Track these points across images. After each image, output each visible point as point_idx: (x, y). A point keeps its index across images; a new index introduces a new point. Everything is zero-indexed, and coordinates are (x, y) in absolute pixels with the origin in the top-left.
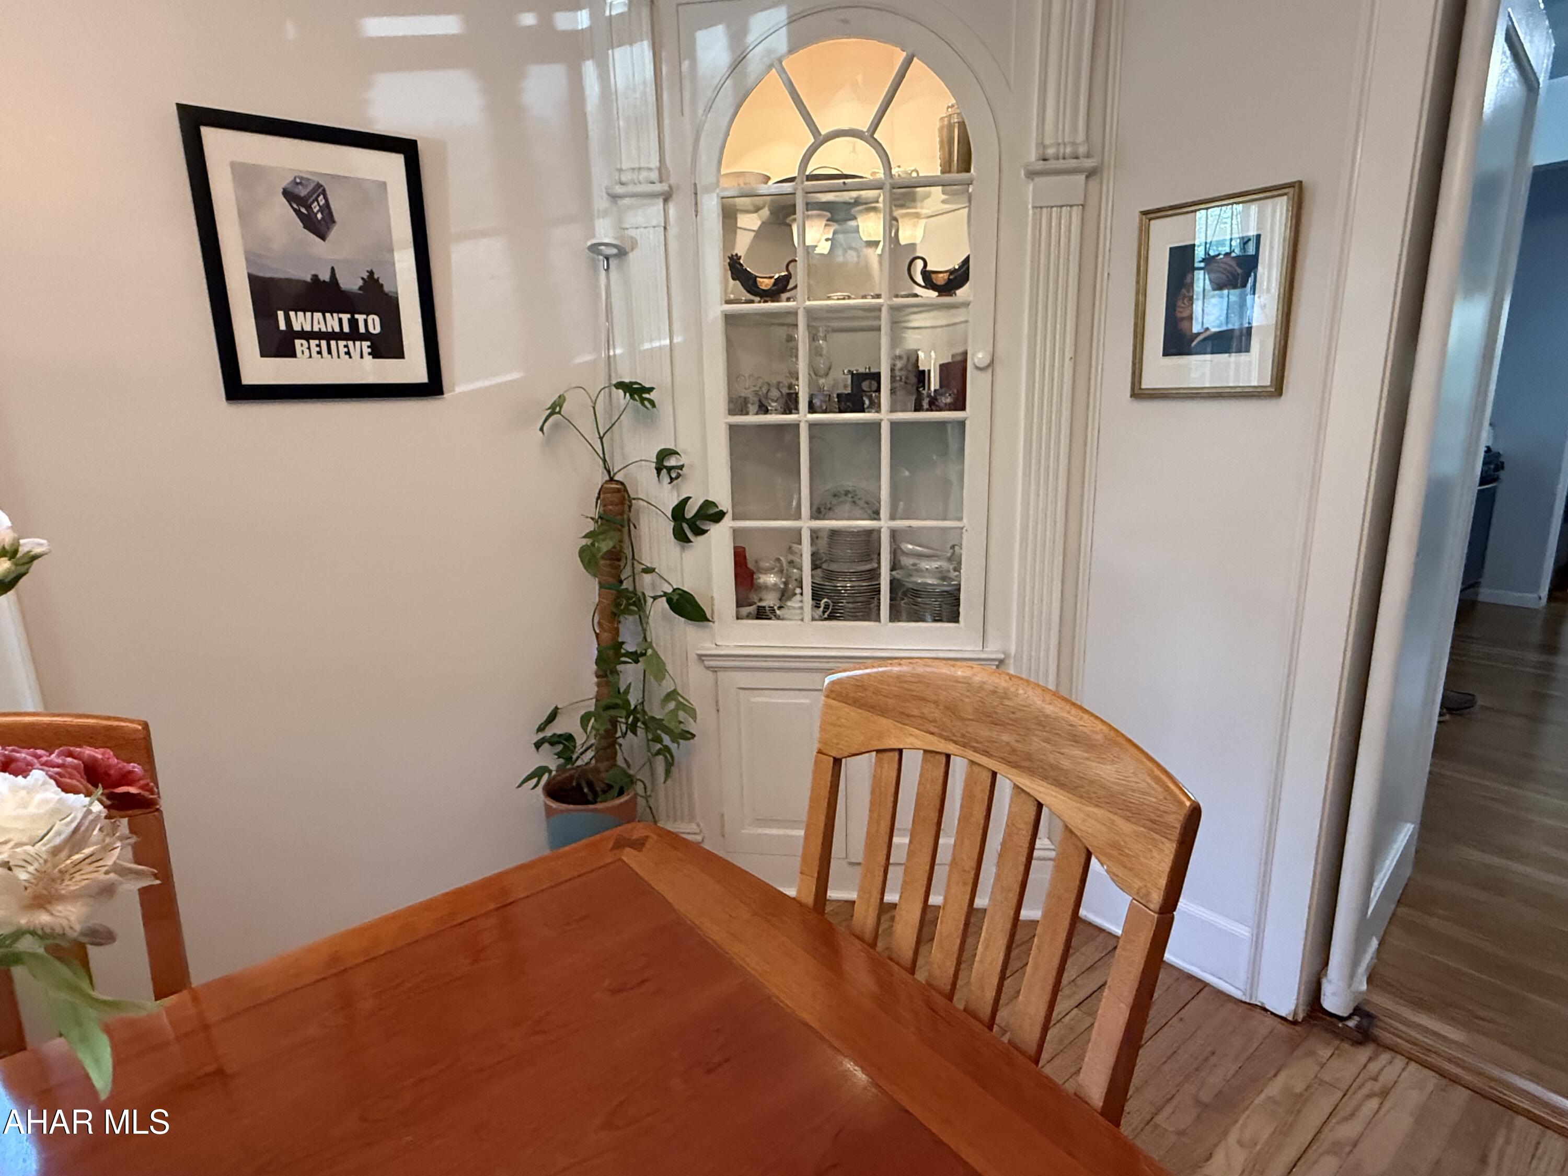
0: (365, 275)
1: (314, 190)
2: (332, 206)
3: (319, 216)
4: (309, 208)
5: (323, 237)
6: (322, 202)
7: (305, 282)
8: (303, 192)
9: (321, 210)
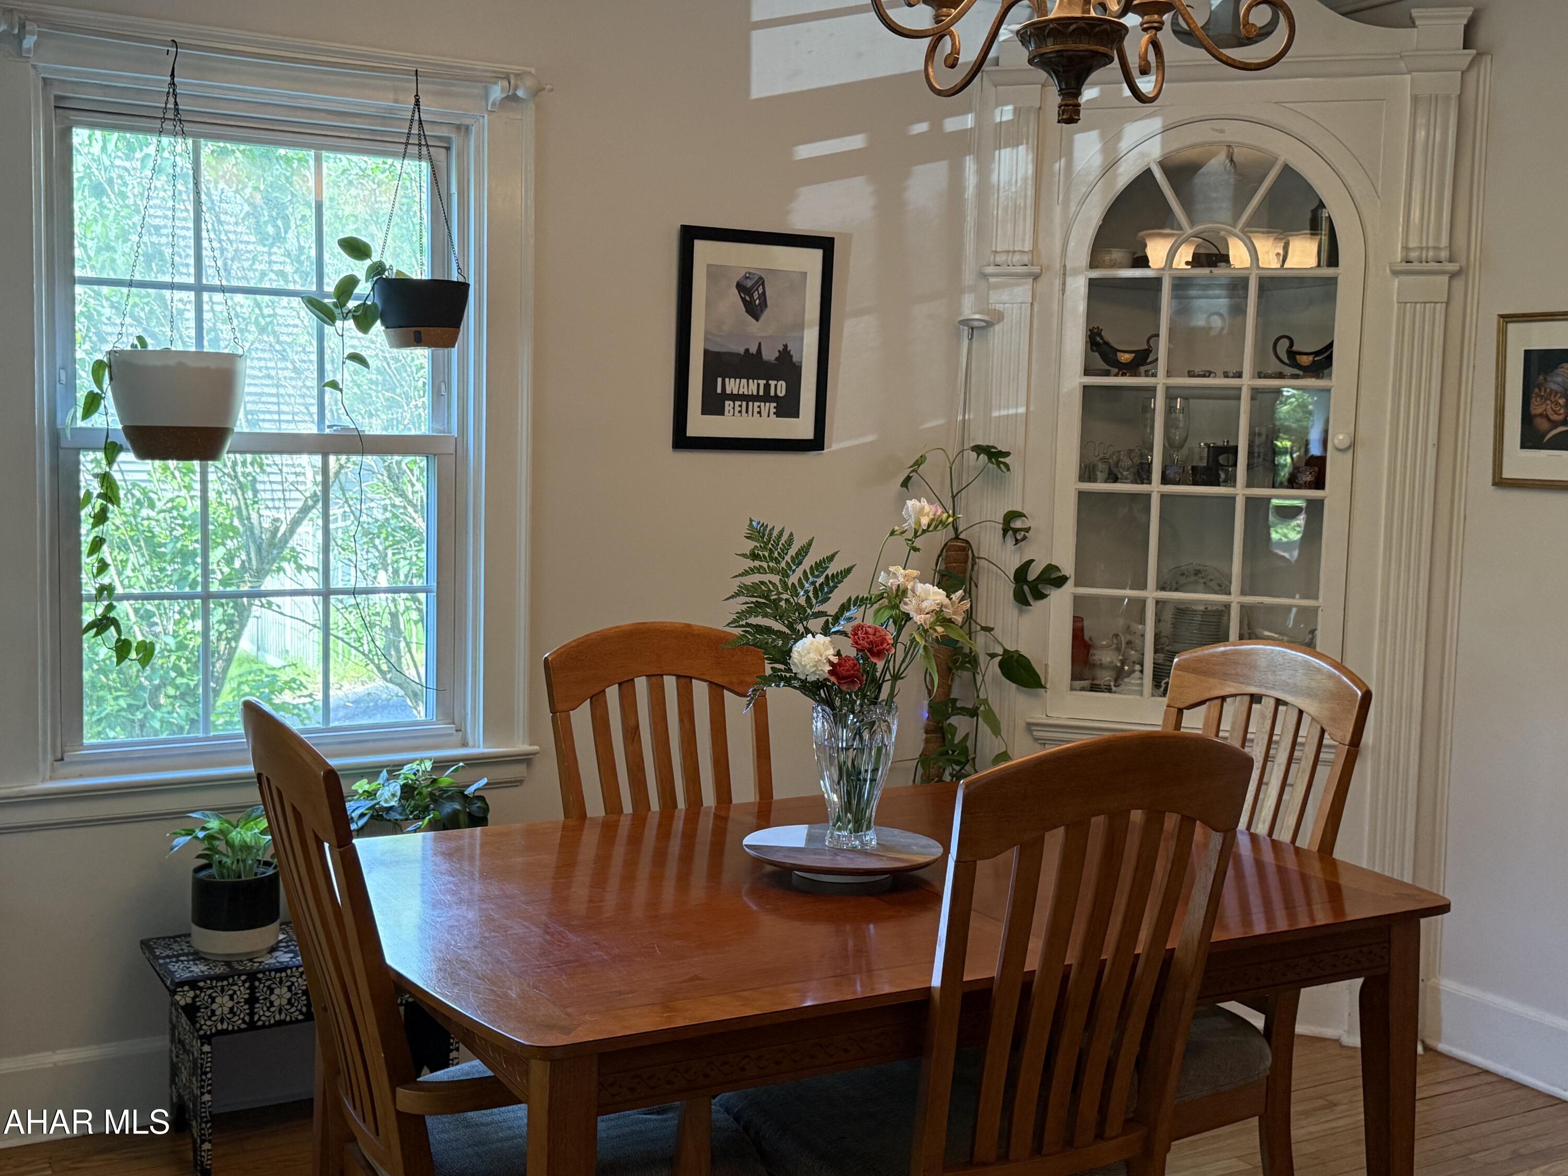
0: (781, 348)
1: (757, 282)
2: (767, 294)
3: (757, 302)
4: (751, 296)
5: (757, 319)
6: (761, 291)
7: (739, 354)
8: (749, 284)
9: (759, 298)
